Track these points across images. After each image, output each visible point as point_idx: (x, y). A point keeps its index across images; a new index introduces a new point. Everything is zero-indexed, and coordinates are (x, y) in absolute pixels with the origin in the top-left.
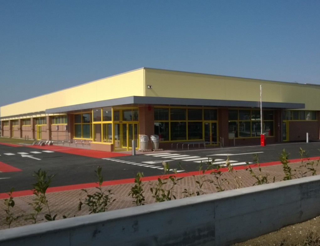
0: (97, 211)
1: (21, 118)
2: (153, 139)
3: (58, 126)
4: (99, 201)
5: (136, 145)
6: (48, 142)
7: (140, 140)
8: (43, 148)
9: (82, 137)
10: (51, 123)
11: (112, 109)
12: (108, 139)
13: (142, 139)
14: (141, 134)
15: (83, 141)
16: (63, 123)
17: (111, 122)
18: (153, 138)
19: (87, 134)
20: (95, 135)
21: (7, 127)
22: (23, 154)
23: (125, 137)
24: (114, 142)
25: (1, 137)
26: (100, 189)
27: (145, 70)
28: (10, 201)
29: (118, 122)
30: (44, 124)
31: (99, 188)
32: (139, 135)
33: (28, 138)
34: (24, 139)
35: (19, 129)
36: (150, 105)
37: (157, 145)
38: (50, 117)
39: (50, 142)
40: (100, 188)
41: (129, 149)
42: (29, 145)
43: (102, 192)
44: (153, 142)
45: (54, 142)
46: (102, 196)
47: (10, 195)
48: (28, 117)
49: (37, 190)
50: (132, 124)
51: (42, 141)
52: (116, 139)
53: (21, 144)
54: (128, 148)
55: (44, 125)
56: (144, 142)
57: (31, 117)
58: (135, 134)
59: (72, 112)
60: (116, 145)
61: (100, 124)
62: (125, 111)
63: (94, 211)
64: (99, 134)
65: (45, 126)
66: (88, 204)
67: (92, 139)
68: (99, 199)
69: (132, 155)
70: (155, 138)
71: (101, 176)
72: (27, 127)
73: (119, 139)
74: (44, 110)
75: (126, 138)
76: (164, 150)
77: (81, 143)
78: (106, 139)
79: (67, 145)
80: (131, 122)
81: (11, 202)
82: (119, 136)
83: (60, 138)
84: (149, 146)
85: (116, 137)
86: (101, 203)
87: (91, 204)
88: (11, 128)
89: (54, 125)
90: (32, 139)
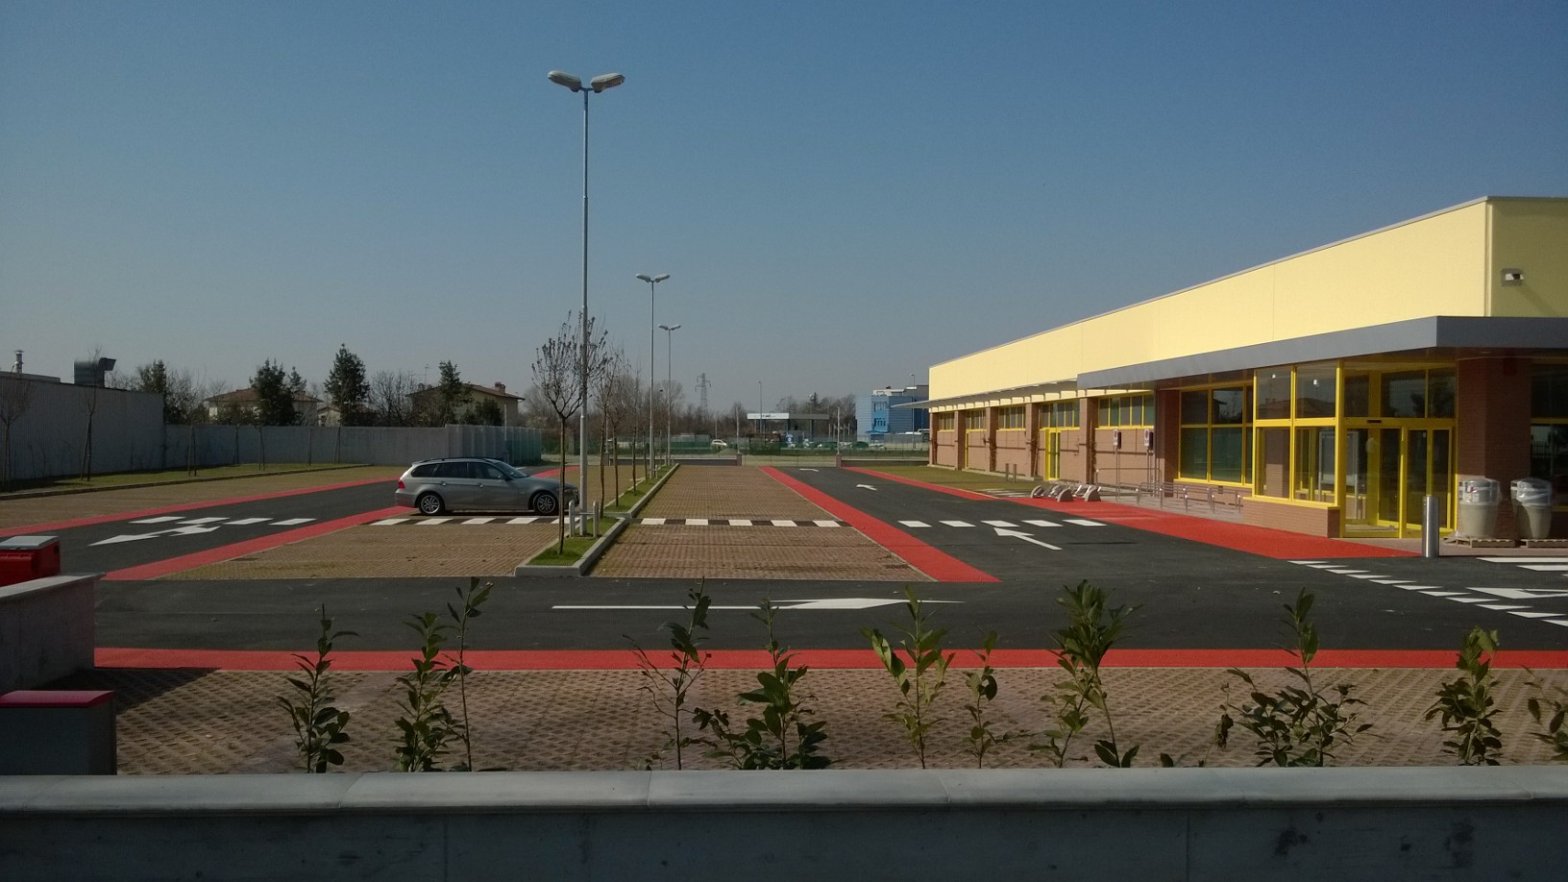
0: (1290, 757)
1: (995, 403)
2: (1521, 497)
3: (1120, 434)
4: (1297, 723)
5: (1440, 518)
6: (1084, 490)
7: (1460, 499)
8: (1067, 509)
9: (1209, 475)
10: (1093, 422)
11: (1338, 370)
12: (1316, 487)
13: (1468, 494)
14: (1464, 472)
15: (1212, 489)
16: (1137, 422)
17: (1333, 422)
18: (1523, 492)
19: (1231, 463)
20: (1262, 470)
21: (948, 434)
22: (1002, 528)
23: (1389, 484)
24: (1342, 499)
25: (931, 465)
26: (1306, 678)
27: (1491, 207)
28: (984, 678)
29: (1361, 422)
30: (1069, 424)
31: (1299, 673)
32: (1457, 477)
33: (1015, 474)
34: (1004, 475)
35: (985, 442)
36: (1510, 351)
37: (1542, 523)
38: (1092, 400)
39: (1090, 489)
40: (1304, 673)
41: (1407, 533)
42: (1020, 495)
43: (1315, 690)
44: (1520, 507)
45: (1105, 489)
46: (1313, 703)
47: (984, 658)
48: (1017, 401)
49: (1070, 651)
50: (1426, 431)
51: (1063, 483)
52: (1350, 489)
53: (993, 492)
54: (1404, 526)
55: (1070, 428)
56: (1480, 508)
57: (1027, 400)
58: (1435, 471)
59: (1175, 381)
60: (1352, 513)
61: (1287, 430)
62: (1394, 380)
63: (1280, 758)
64: (1280, 467)
65: (1072, 432)
66: (1255, 728)
67: (1252, 486)
68: (1298, 714)
69: (1421, 557)
70: (1533, 490)
71: (1310, 626)
72: (1015, 435)
73: (1361, 491)
74: (1071, 375)
75: (1396, 488)
77: (1205, 497)
78: (1306, 485)
79: (1150, 503)
80: (1418, 424)
81: (986, 683)
82: (1362, 478)
83: (1127, 478)
84: (1505, 521)
85: (1353, 480)
86: (1306, 731)
87: (1267, 729)
88: (962, 438)
89: (1106, 431)
90: (1029, 478)
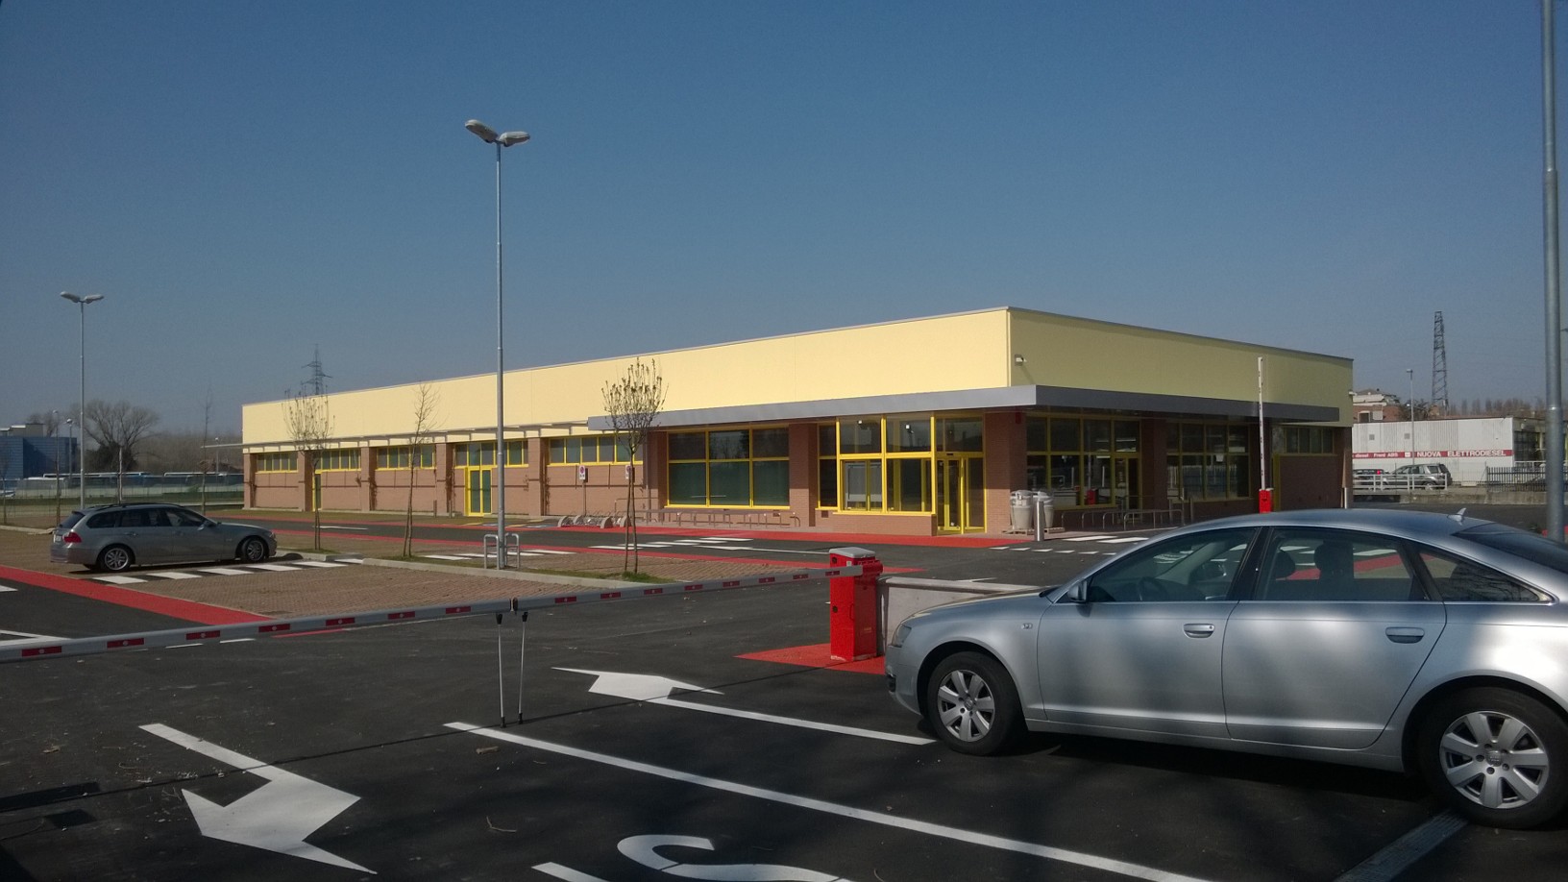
3: (587, 470)
9: (708, 501)
10: (548, 458)
11: (932, 419)
15: (716, 512)
16: (606, 459)
17: (931, 455)
21: (280, 475)
27: (1009, 314)
29: (943, 455)
32: (985, 491)
38: (549, 440)
48: (423, 441)
55: (508, 466)
69: (1035, 541)
70: (1046, 497)
76: (1067, 530)
88: (309, 479)
89: (564, 467)
